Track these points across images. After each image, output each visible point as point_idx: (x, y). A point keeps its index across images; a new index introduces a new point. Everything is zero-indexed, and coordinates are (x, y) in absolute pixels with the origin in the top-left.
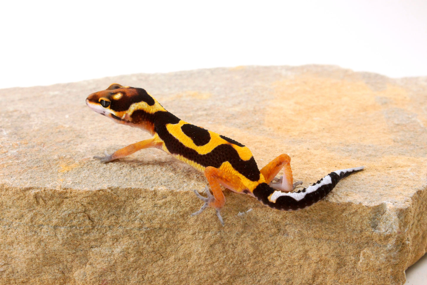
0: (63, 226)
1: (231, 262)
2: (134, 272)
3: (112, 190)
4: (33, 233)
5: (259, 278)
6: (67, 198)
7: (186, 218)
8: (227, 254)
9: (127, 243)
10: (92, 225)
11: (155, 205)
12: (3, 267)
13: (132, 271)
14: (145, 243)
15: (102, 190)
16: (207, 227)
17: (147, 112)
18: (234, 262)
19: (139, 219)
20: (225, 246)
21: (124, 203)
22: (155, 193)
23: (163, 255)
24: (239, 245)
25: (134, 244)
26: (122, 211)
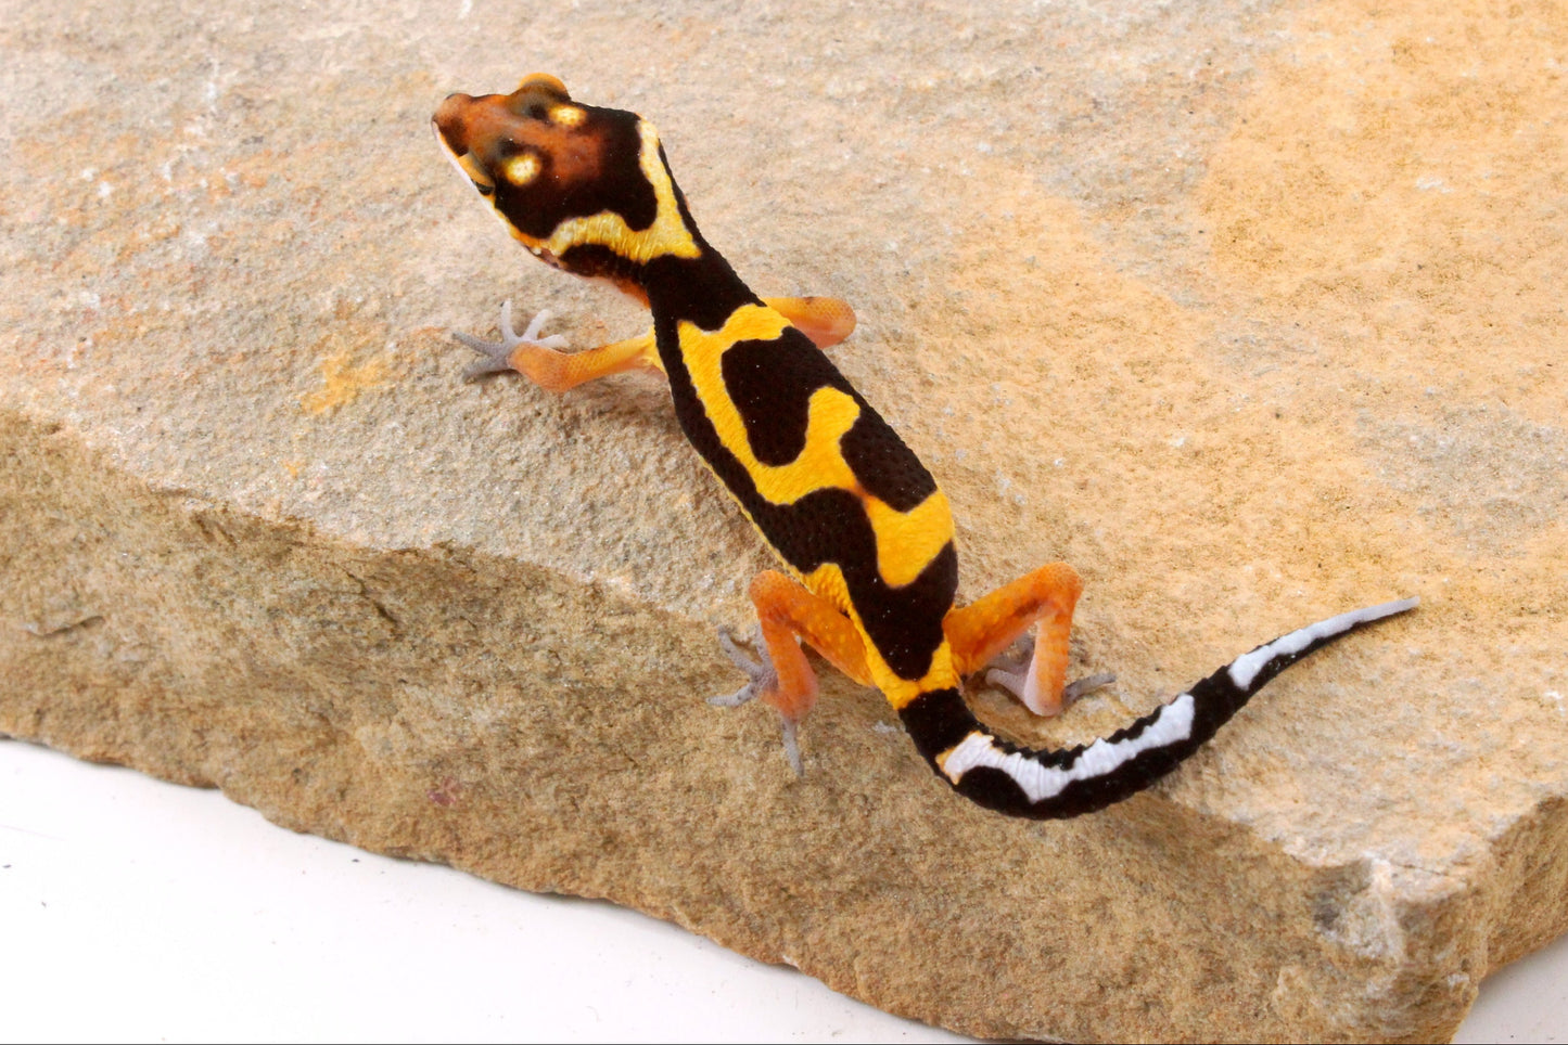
0: (298, 614)
1: (861, 845)
2: (545, 780)
3: (451, 551)
4: (209, 605)
5: (954, 910)
6: (301, 545)
7: (702, 688)
8: (843, 820)
9: (511, 705)
10: (392, 631)
11: (596, 628)
12: (140, 651)
13: (539, 779)
14: (572, 718)
15: (416, 553)
16: (774, 733)
17: (619, 253)
18: (871, 846)
19: (545, 652)
20: (839, 795)
21: (496, 594)
22: (596, 593)
23: (638, 760)
24: (887, 805)
25: (534, 714)
26: (487, 616)
